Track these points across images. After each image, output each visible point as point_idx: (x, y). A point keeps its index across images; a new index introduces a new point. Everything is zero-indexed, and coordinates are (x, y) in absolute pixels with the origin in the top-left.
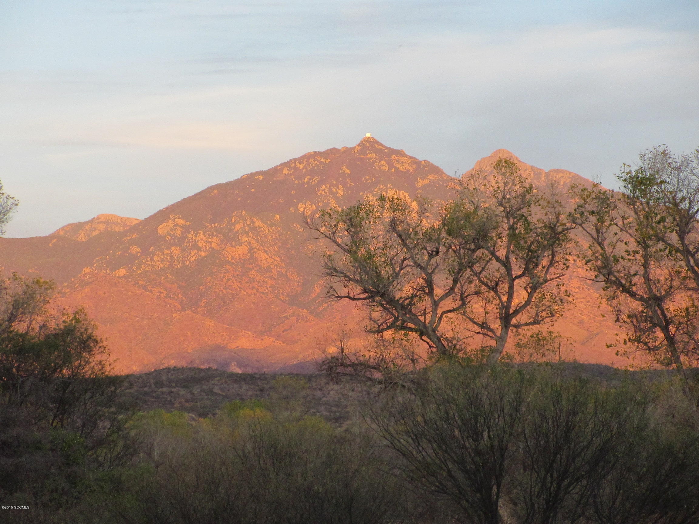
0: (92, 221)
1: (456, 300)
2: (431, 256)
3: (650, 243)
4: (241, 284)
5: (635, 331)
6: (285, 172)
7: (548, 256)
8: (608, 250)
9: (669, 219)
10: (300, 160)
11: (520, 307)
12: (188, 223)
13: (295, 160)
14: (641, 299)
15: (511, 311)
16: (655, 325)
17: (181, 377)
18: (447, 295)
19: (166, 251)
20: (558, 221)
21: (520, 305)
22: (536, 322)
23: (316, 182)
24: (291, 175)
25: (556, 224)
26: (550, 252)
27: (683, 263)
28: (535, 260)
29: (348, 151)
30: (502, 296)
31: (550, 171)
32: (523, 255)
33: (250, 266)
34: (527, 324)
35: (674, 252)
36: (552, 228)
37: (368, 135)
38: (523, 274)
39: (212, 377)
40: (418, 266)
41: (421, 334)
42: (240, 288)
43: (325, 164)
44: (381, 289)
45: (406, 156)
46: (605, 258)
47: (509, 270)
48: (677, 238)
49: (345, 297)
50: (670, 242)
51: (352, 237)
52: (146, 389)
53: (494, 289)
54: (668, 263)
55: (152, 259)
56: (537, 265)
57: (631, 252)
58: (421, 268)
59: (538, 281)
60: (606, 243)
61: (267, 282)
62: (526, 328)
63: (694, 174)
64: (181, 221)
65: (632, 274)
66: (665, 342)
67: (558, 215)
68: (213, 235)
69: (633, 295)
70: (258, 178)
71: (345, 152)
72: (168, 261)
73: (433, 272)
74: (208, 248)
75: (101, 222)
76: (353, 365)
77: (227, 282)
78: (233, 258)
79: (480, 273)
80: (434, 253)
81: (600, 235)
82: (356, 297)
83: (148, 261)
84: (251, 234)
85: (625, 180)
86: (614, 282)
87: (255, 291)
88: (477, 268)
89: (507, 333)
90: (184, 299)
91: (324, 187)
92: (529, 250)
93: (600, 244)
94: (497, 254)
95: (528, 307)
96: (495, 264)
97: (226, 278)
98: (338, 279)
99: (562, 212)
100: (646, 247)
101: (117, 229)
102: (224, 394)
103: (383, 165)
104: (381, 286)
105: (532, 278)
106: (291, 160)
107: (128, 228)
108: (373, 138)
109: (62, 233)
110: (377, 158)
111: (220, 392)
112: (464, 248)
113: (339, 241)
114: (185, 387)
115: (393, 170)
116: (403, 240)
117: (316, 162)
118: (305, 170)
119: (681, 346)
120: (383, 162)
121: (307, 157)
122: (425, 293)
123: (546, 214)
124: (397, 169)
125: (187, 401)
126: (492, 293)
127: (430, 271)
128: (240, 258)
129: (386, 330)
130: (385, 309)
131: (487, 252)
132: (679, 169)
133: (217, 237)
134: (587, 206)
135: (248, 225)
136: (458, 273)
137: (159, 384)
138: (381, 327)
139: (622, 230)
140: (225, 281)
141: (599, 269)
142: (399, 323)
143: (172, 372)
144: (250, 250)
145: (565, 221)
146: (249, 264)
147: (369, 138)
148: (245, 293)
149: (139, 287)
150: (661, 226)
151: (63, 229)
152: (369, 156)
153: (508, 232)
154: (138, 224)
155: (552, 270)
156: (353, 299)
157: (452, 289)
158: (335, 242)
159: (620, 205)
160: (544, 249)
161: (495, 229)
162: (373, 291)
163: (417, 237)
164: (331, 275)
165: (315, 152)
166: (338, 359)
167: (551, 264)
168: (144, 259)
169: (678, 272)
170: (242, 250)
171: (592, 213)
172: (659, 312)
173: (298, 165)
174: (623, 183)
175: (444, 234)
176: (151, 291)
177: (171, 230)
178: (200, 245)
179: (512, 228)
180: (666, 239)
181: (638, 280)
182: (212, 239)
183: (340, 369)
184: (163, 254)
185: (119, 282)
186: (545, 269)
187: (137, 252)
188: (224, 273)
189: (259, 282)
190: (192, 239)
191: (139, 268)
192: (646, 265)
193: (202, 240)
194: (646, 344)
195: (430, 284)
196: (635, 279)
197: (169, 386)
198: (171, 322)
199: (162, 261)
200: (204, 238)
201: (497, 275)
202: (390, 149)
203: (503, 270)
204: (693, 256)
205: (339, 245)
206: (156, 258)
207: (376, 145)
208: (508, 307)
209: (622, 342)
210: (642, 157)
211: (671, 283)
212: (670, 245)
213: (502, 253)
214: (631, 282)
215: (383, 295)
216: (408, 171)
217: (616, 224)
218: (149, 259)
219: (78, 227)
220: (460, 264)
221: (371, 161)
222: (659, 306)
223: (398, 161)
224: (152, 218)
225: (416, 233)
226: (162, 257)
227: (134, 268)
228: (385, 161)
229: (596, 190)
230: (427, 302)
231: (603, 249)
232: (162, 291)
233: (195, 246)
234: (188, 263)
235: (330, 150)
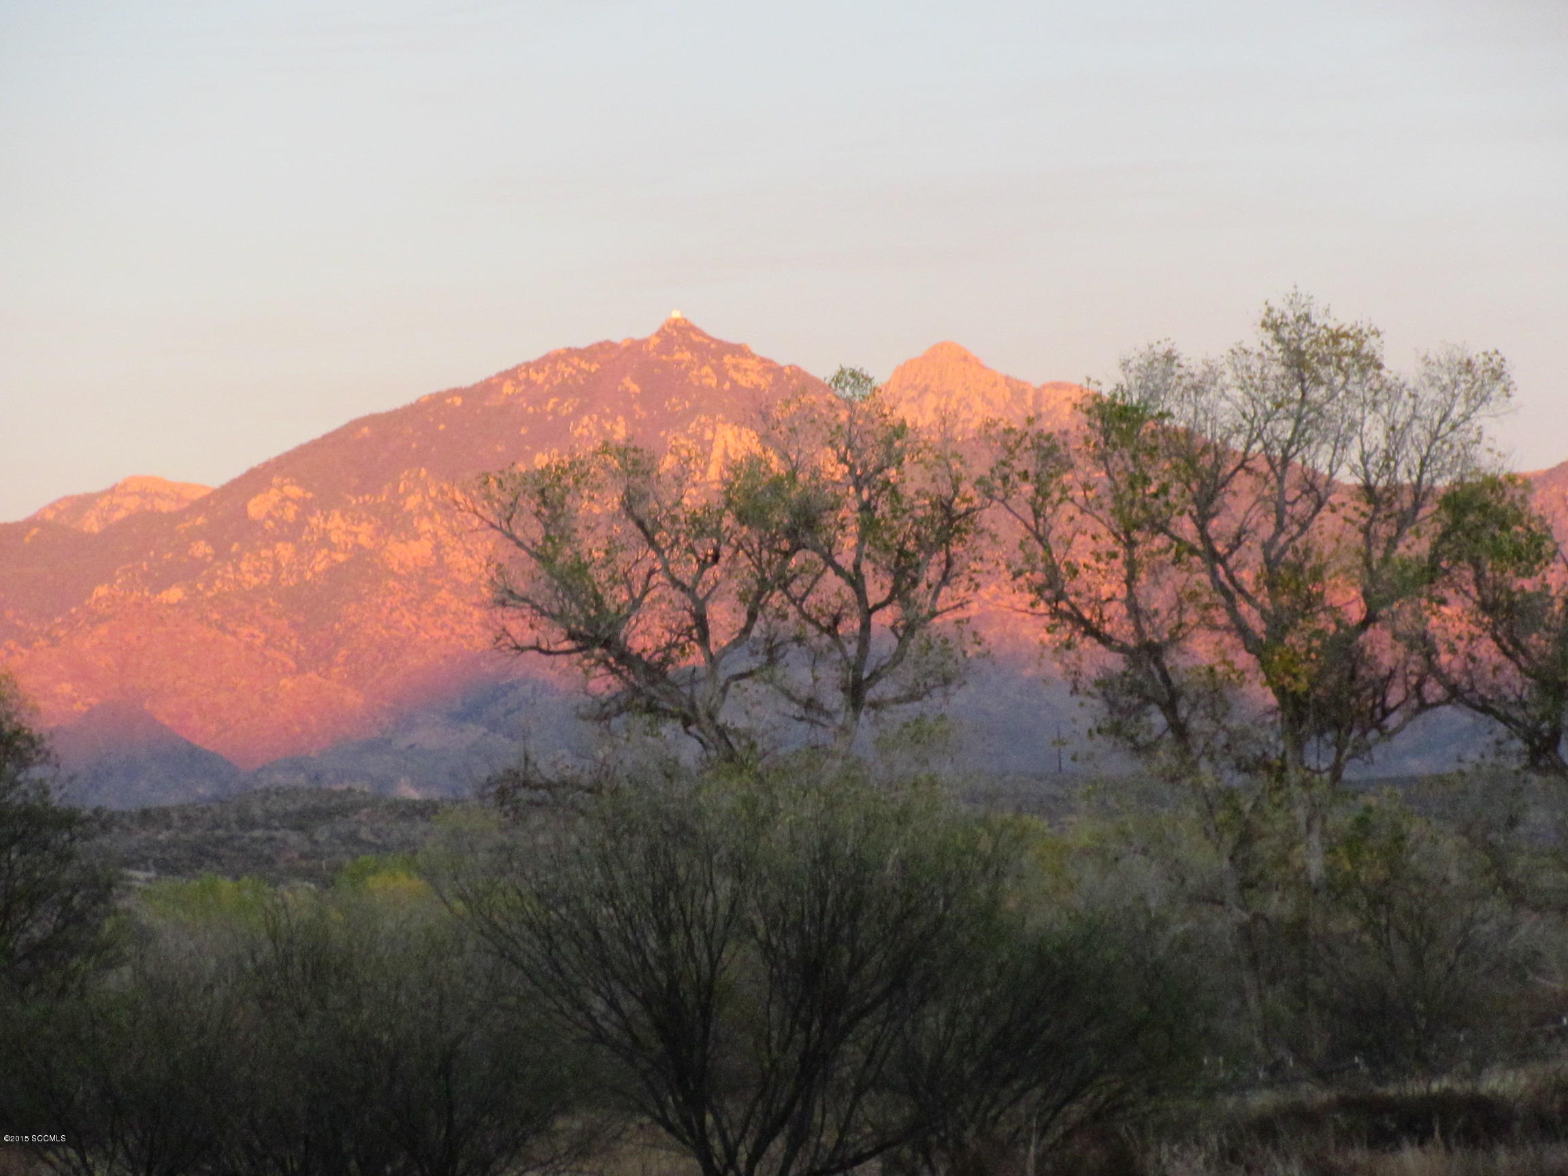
0: (112, 491)
1: (757, 653)
2: (703, 565)
3: (1137, 535)
4: (419, 619)
5: (1111, 713)
6: (508, 388)
7: (939, 565)
8: (1058, 552)
9: (1176, 487)
10: (538, 365)
11: (883, 667)
12: (309, 495)
13: (528, 365)
14: (1123, 649)
15: (865, 675)
16: (1148, 700)
17: (290, 808)
18: (735, 644)
19: (264, 553)
20: (956, 493)
21: (882, 663)
22: (913, 697)
23: (571, 409)
24: (520, 395)
25: (953, 499)
26: (943, 556)
27: (1205, 578)
28: (910, 572)
29: (635, 347)
30: (846, 644)
31: (1044, 387)
32: (889, 562)
33: (439, 582)
34: (898, 701)
35: (1185, 555)
36: (945, 507)
37: (676, 314)
38: (889, 601)
39: (355, 807)
40: (676, 583)
41: (687, 722)
42: (418, 627)
43: (589, 373)
44: (603, 631)
45: (753, 356)
46: (1052, 570)
47: (860, 590)
48: (1193, 526)
49: (532, 648)
50: (1178, 534)
51: (546, 526)
52: (220, 833)
53: (831, 630)
54: (1175, 578)
55: (237, 569)
56: (915, 583)
57: (1103, 556)
58: (683, 588)
59: (917, 615)
60: (1053, 536)
61: (471, 615)
62: (894, 707)
63: (1227, 398)
64: (294, 491)
65: (1104, 598)
66: (1169, 735)
67: (956, 483)
68: (360, 520)
69: (1105, 640)
70: (453, 403)
71: (628, 349)
72: (268, 572)
73: (708, 596)
74: (350, 546)
75: (130, 494)
76: (549, 786)
77: (391, 613)
78: (401, 565)
79: (802, 599)
80: (709, 559)
81: (1041, 521)
82: (552, 648)
83: (227, 572)
84: (438, 517)
85: (1089, 412)
86: (1068, 616)
87: (447, 632)
88: (796, 588)
89: (856, 719)
90: (302, 648)
91: (586, 420)
92: (902, 552)
93: (1040, 539)
94: (838, 559)
95: (899, 668)
96: (832, 582)
97: (388, 605)
98: (517, 613)
99: (964, 475)
100: (1131, 544)
101: (165, 506)
102: (379, 842)
103: (707, 376)
104: (603, 626)
105: (905, 608)
106: (518, 367)
107: (187, 505)
108: (686, 320)
109: (50, 516)
110: (695, 360)
111: (371, 838)
112: (770, 548)
113: (519, 534)
114: (300, 828)
115: (727, 386)
116: (646, 533)
117: (570, 369)
118: (547, 387)
119: (1201, 742)
120: (707, 370)
121: (552, 360)
122: (691, 638)
123: (934, 480)
124: (734, 383)
125: (303, 856)
126: (826, 639)
127: (701, 597)
128: (416, 565)
129: (617, 715)
130: (614, 671)
131: (816, 556)
132: (1198, 389)
133: (370, 522)
134: (1015, 463)
135: (432, 499)
136: (758, 597)
137: (247, 823)
138: (607, 709)
139: (1082, 511)
140: (385, 611)
141: (1039, 590)
142: (642, 701)
143: (274, 797)
144: (438, 547)
145: (971, 493)
146: (436, 577)
147: (677, 320)
148: (427, 637)
149: (210, 624)
150: (1159, 503)
151: (52, 507)
152: (677, 356)
153: (858, 515)
154: (208, 498)
155: (945, 591)
156: (548, 653)
157: (746, 631)
158: (512, 537)
159: (1080, 462)
160: (930, 550)
161: (832, 509)
162: (587, 637)
163: (678, 527)
164: (503, 604)
165: (569, 350)
166: (517, 775)
167: (945, 579)
168: (220, 568)
169: (1194, 596)
170: (421, 549)
171: (1025, 476)
172: (1157, 675)
173: (533, 376)
174: (1084, 417)
175: (728, 521)
176: (234, 634)
177: (276, 507)
178: (334, 539)
179: (866, 507)
180: (1172, 529)
181: (1116, 610)
182: (359, 524)
183: (523, 794)
184: (259, 558)
185: (169, 616)
186: (933, 589)
187: (206, 555)
188: (384, 596)
189: (455, 614)
190: (318, 527)
191: (208, 586)
192: (1130, 580)
193: (338, 528)
194: (1131, 738)
195: (701, 621)
196: (1109, 610)
197: (267, 827)
198: (277, 696)
199: (257, 573)
200: (343, 525)
201: (836, 602)
202: (720, 343)
203: (848, 592)
204: (1223, 561)
205: (520, 544)
206: (244, 566)
207: (692, 335)
208: (857, 668)
209: (1084, 732)
210: (1125, 364)
211: (1180, 618)
212: (1179, 540)
213: (846, 558)
214: (1101, 616)
215: (606, 644)
216: (758, 387)
217: (1072, 500)
218: (230, 569)
219: (83, 503)
220: (762, 582)
221: (683, 367)
222: (1157, 661)
223: (736, 367)
224: (235, 484)
225: (674, 519)
226: (257, 564)
227: (200, 586)
228: (712, 366)
229: (1033, 430)
230: (695, 658)
231: (1047, 548)
232: (257, 632)
233: (325, 541)
234: (309, 575)
235: (600, 345)
